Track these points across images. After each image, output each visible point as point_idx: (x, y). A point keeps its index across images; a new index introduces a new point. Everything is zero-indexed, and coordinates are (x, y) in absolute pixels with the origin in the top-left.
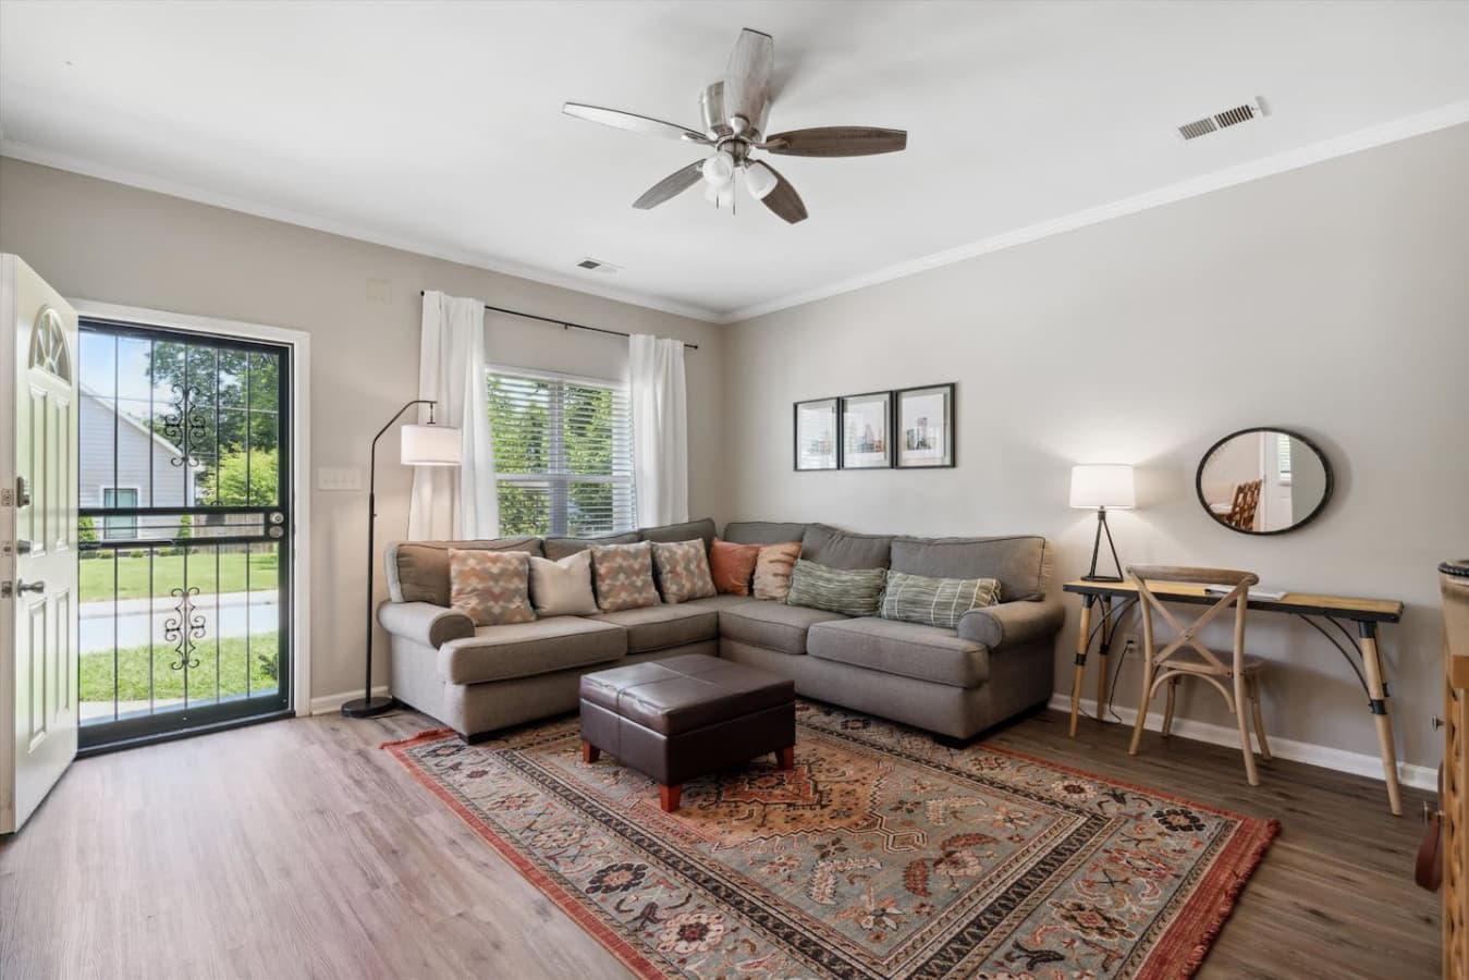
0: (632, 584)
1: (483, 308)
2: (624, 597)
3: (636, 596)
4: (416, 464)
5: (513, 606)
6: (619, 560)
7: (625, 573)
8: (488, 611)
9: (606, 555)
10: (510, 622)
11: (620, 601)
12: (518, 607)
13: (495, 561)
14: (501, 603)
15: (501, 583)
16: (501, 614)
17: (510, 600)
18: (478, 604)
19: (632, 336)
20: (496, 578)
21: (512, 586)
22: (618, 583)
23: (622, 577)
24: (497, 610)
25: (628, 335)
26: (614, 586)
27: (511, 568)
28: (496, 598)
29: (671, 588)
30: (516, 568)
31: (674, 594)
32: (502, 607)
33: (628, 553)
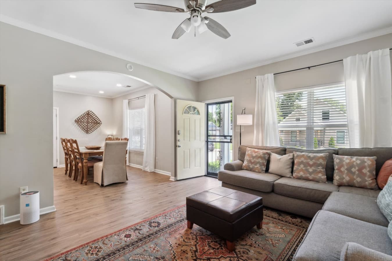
0: (307, 170)
1: (273, 75)
2: (301, 173)
3: (308, 175)
4: (241, 125)
5: (256, 167)
6: (302, 159)
7: (303, 165)
8: (249, 166)
9: (298, 156)
10: (254, 171)
11: (299, 175)
12: (258, 167)
13: (255, 152)
14: (253, 165)
15: (255, 159)
16: (252, 168)
17: (256, 165)
18: (247, 164)
19: (344, 60)
20: (253, 157)
21: (257, 161)
22: (300, 168)
23: (302, 166)
24: (251, 167)
25: (343, 60)
26: (298, 169)
27: (259, 155)
28: (252, 163)
29: (336, 177)
30: (261, 156)
31: (337, 180)
32: (253, 166)
33: (309, 157)
